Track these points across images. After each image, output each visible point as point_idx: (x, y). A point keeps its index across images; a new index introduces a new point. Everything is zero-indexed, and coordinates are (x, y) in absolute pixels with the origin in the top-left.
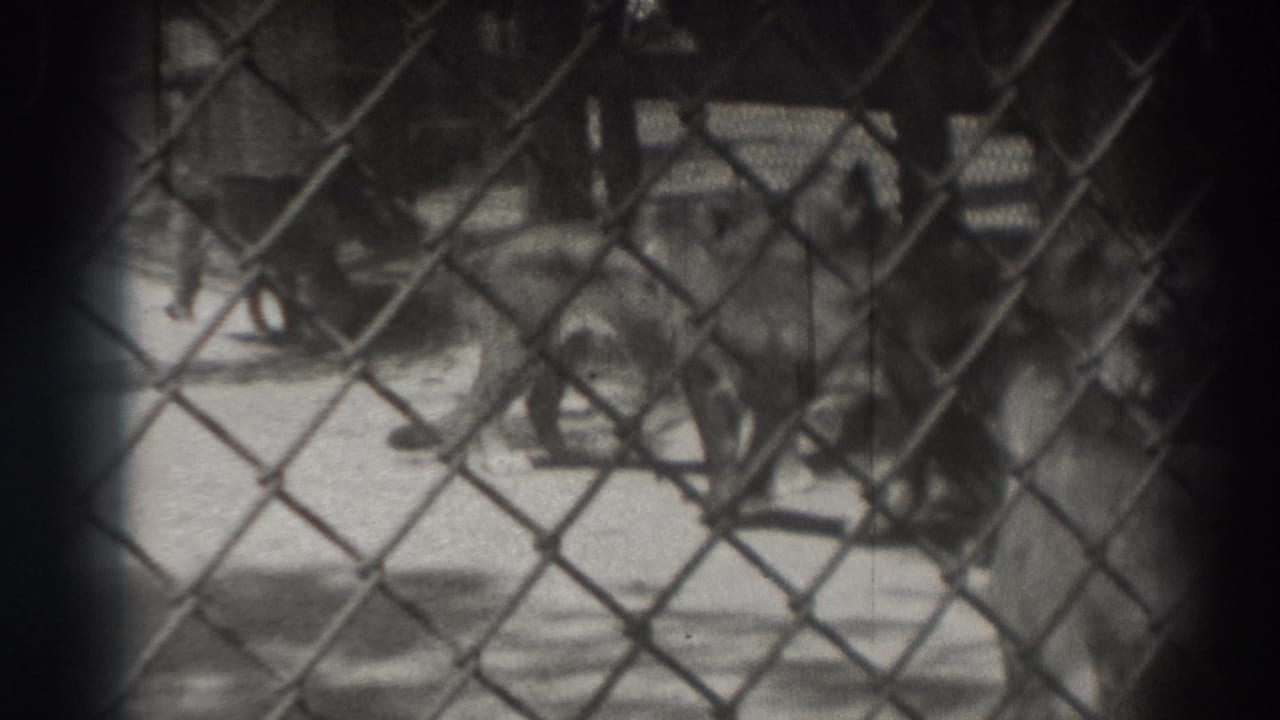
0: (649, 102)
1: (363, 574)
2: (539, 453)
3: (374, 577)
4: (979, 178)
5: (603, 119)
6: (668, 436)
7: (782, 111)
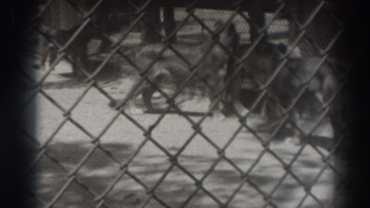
0: (178, 8)
1: (94, 142)
2: (146, 109)
3: (97, 143)
4: (273, 31)
5: (164, 13)
6: (183, 104)
7: (216, 11)
